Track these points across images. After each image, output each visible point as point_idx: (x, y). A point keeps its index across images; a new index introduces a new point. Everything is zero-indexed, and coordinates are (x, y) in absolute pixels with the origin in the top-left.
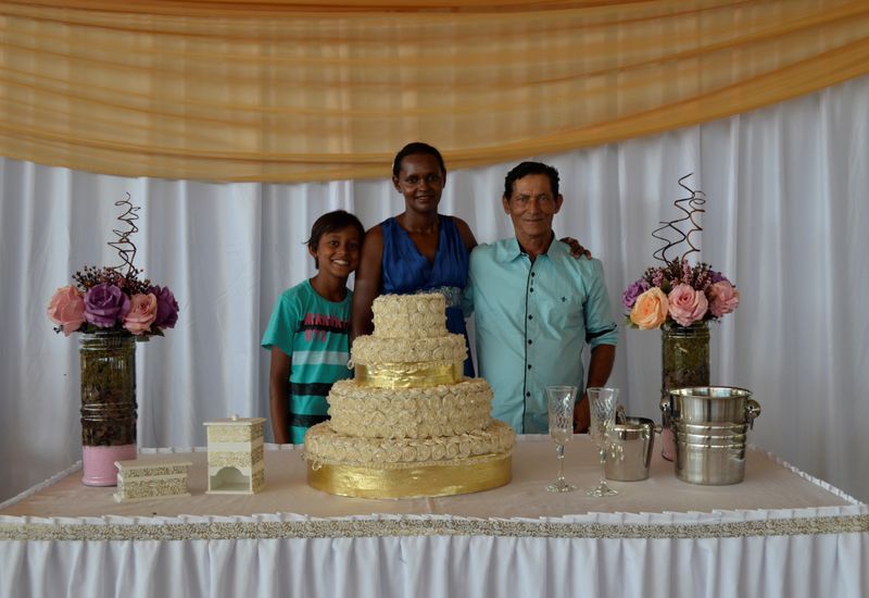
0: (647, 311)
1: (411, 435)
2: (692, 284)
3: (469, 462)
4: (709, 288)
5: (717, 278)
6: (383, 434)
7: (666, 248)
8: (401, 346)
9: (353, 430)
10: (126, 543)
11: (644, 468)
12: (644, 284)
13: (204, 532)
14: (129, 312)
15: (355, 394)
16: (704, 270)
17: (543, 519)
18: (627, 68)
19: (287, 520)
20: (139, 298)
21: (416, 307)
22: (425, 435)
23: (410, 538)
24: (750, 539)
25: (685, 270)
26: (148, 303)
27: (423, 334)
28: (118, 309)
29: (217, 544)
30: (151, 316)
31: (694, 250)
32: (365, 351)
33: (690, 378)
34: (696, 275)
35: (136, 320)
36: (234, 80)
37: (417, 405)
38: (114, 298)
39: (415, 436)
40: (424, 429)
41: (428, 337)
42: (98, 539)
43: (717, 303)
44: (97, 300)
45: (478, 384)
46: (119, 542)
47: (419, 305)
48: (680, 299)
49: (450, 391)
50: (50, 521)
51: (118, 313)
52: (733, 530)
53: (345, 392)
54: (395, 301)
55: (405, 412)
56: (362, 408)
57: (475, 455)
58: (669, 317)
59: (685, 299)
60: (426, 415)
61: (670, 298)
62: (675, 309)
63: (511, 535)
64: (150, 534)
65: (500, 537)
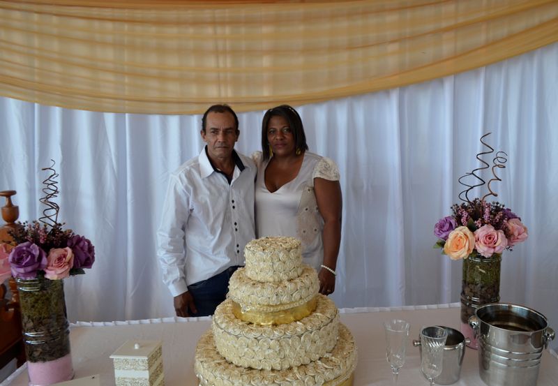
0: (458, 246)
1: (275, 368)
2: (493, 224)
4: (507, 227)
5: (508, 215)
6: (253, 366)
7: (467, 191)
8: (267, 292)
9: (230, 358)
12: (453, 221)
14: (48, 266)
18: (413, 37)
20: (55, 253)
22: (287, 366)
25: (487, 210)
26: (65, 256)
28: (36, 266)
30: (67, 267)
31: (492, 193)
32: (238, 292)
33: (486, 291)
35: (53, 272)
36: (161, 50)
37: (281, 346)
38: (33, 256)
40: (286, 362)
41: (290, 280)
43: (512, 238)
44: (18, 260)
48: (486, 238)
49: (307, 330)
55: (271, 351)
56: (236, 343)
57: (327, 382)
58: (475, 250)
59: (490, 238)
60: (287, 352)
61: (476, 236)
62: (481, 246)
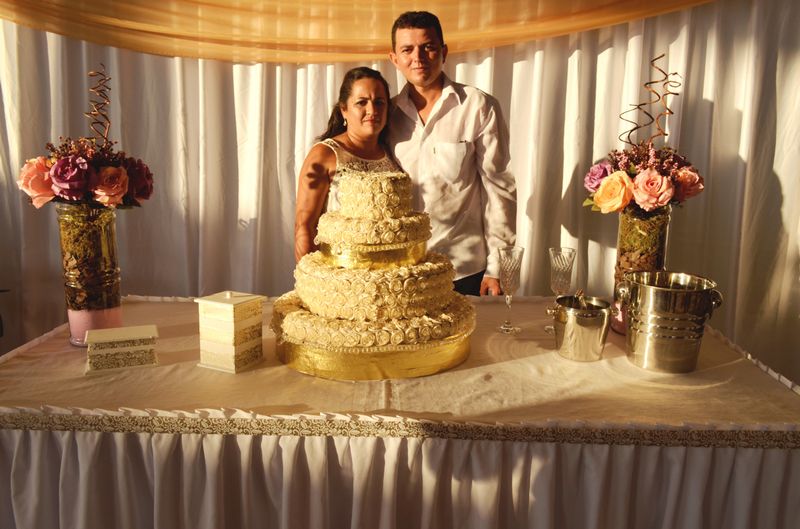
0: (611, 194)
1: (370, 317)
2: (658, 169)
6: (344, 316)
7: (631, 131)
9: (315, 308)
10: (67, 433)
12: (608, 167)
13: (147, 426)
14: (96, 185)
16: (670, 154)
19: (232, 417)
21: (381, 188)
22: (385, 318)
23: (360, 439)
25: (652, 153)
26: (118, 176)
27: (387, 215)
29: (160, 438)
30: (121, 189)
31: (661, 134)
32: (329, 229)
35: (104, 193)
37: (378, 288)
38: (80, 170)
39: (375, 319)
41: (392, 217)
42: (38, 429)
43: (682, 188)
44: (62, 174)
46: (59, 432)
47: (384, 184)
48: (647, 184)
53: (308, 270)
54: (359, 181)
55: (365, 295)
58: (633, 201)
59: (652, 184)
60: (386, 299)
61: (636, 182)
62: (640, 193)
63: (466, 438)
64: (91, 425)
65: (454, 441)
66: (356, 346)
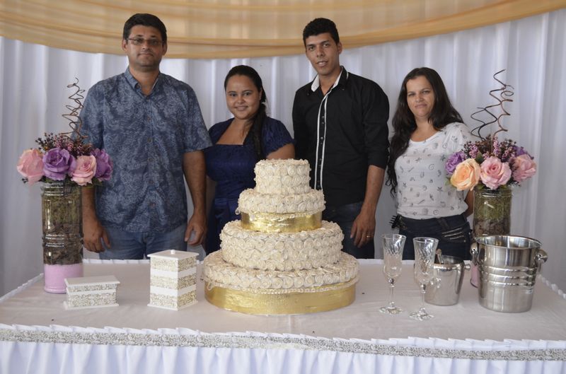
0: (463, 176)
1: (279, 268)
2: (500, 157)
3: (323, 290)
4: (513, 160)
5: (518, 151)
6: (259, 267)
7: (481, 127)
8: (275, 201)
9: (237, 262)
10: (67, 345)
11: (455, 295)
12: (463, 155)
13: (123, 340)
14: (75, 169)
15: (239, 235)
16: (510, 145)
17: (373, 341)
19: (183, 334)
20: (82, 159)
21: (287, 171)
22: (290, 268)
23: (274, 351)
24: (532, 363)
25: (495, 144)
26: (90, 163)
27: (292, 191)
28: (67, 167)
30: (92, 172)
31: (503, 130)
32: (248, 203)
33: (494, 227)
34: (503, 150)
35: (80, 175)
37: (285, 246)
38: (65, 159)
39: (282, 269)
40: (289, 264)
41: (295, 194)
42: (47, 342)
43: (518, 171)
44: (52, 161)
45: (331, 230)
47: (289, 169)
48: (490, 169)
49: (309, 236)
50: (13, 328)
51: (68, 170)
52: (519, 355)
53: (232, 233)
55: (275, 251)
56: (244, 246)
57: (327, 285)
58: (480, 181)
59: (494, 169)
60: (291, 254)
61: (482, 167)
62: (485, 176)
63: (349, 351)
64: (84, 339)
65: (341, 353)
66: (269, 289)
